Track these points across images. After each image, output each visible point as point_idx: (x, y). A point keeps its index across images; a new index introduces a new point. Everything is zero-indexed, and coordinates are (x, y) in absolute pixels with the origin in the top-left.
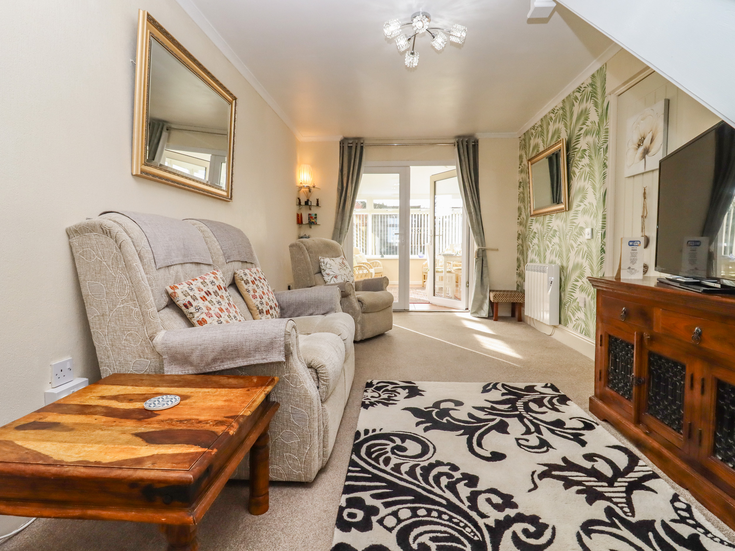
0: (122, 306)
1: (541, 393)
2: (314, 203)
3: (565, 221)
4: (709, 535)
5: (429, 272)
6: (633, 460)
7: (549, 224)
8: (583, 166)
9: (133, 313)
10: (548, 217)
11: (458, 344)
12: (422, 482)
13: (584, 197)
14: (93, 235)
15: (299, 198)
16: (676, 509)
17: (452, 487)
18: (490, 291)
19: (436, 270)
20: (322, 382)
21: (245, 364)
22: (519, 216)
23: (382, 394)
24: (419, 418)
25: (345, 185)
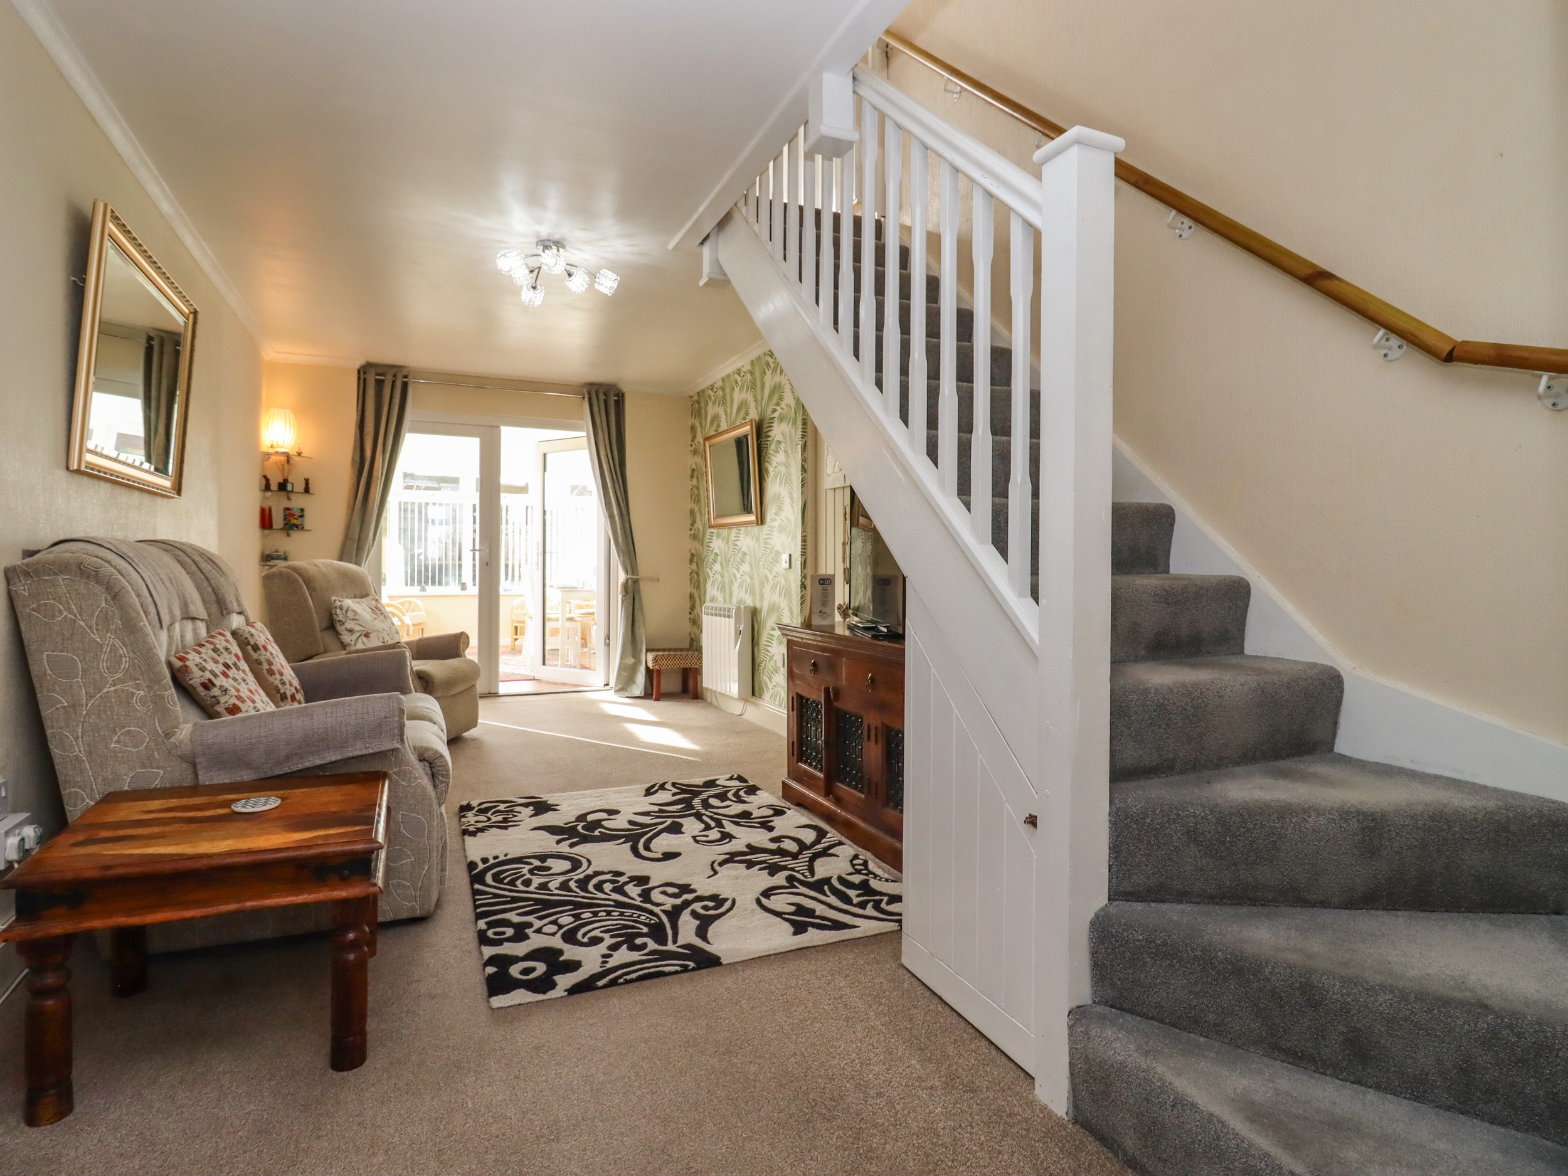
0: (113, 689)
1: (724, 787)
2: (300, 487)
3: (758, 540)
4: (878, 878)
5: (528, 621)
6: (821, 834)
7: (736, 543)
8: (778, 463)
9: (135, 698)
10: (734, 531)
11: (598, 740)
12: (580, 892)
13: (780, 509)
14: (61, 580)
15: (265, 477)
16: (853, 866)
17: (619, 890)
18: (647, 651)
19: (547, 616)
20: (441, 778)
21: (339, 757)
22: (692, 525)
23: (492, 817)
24: (557, 835)
25: (368, 453)
